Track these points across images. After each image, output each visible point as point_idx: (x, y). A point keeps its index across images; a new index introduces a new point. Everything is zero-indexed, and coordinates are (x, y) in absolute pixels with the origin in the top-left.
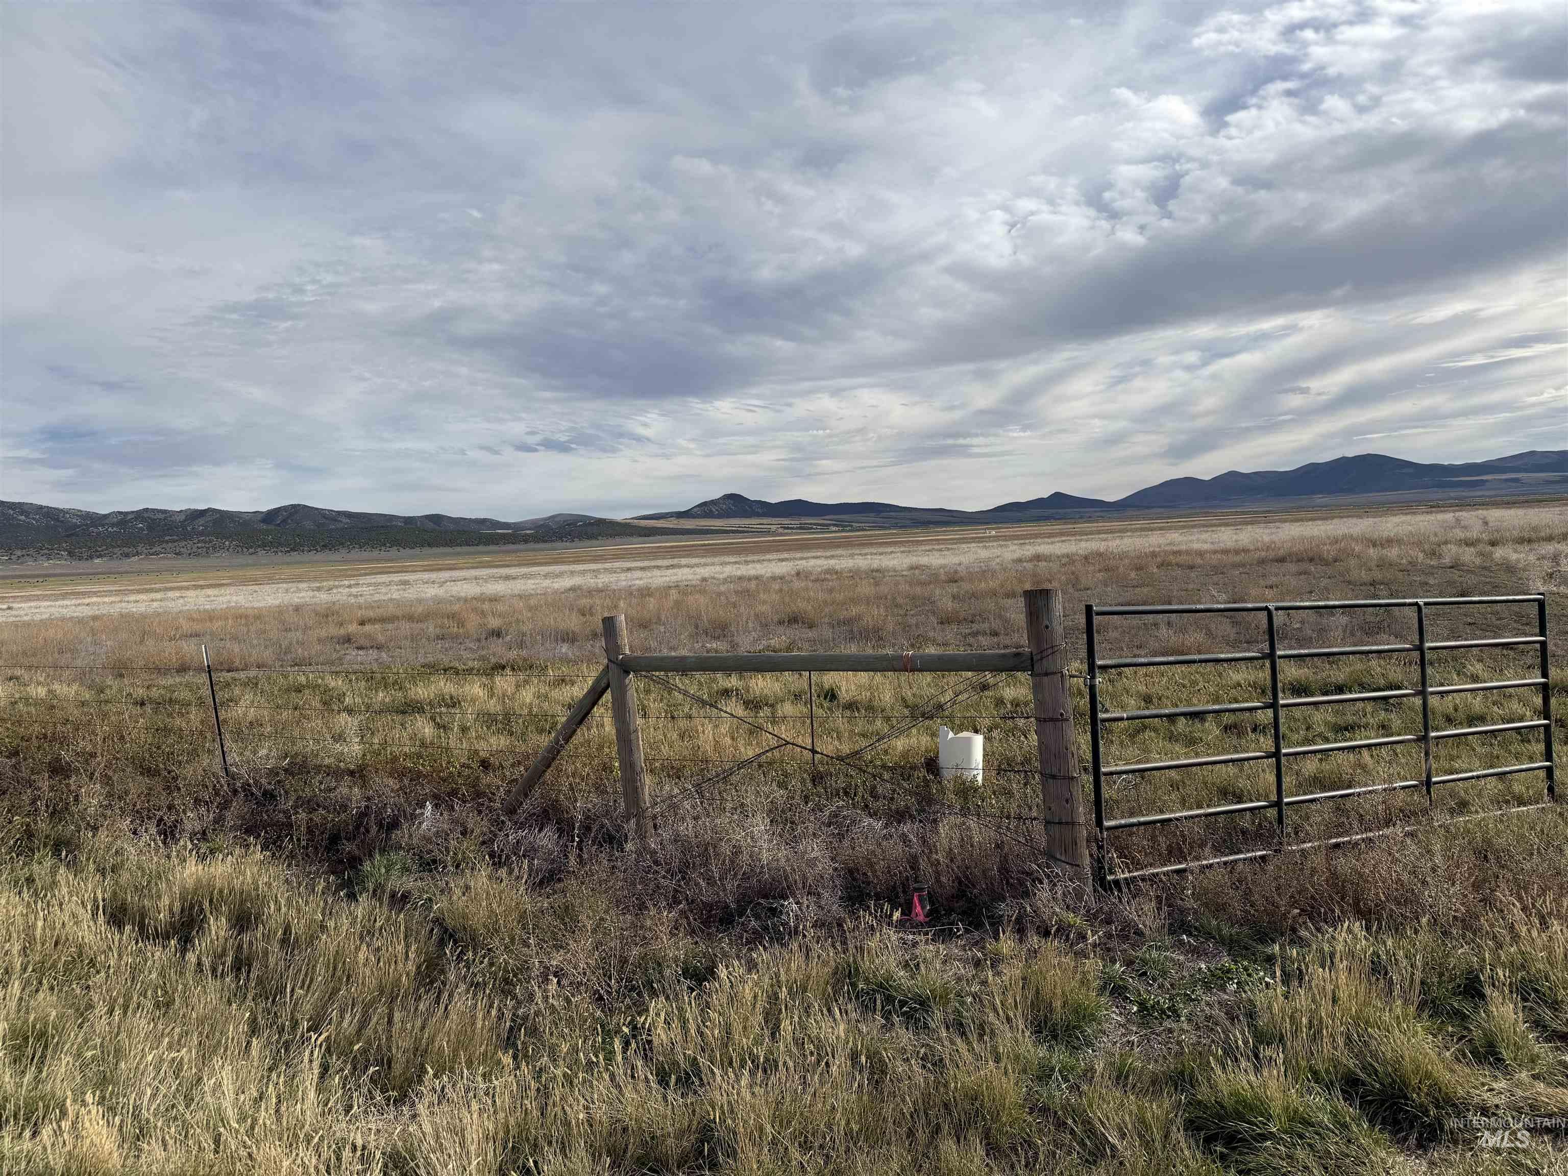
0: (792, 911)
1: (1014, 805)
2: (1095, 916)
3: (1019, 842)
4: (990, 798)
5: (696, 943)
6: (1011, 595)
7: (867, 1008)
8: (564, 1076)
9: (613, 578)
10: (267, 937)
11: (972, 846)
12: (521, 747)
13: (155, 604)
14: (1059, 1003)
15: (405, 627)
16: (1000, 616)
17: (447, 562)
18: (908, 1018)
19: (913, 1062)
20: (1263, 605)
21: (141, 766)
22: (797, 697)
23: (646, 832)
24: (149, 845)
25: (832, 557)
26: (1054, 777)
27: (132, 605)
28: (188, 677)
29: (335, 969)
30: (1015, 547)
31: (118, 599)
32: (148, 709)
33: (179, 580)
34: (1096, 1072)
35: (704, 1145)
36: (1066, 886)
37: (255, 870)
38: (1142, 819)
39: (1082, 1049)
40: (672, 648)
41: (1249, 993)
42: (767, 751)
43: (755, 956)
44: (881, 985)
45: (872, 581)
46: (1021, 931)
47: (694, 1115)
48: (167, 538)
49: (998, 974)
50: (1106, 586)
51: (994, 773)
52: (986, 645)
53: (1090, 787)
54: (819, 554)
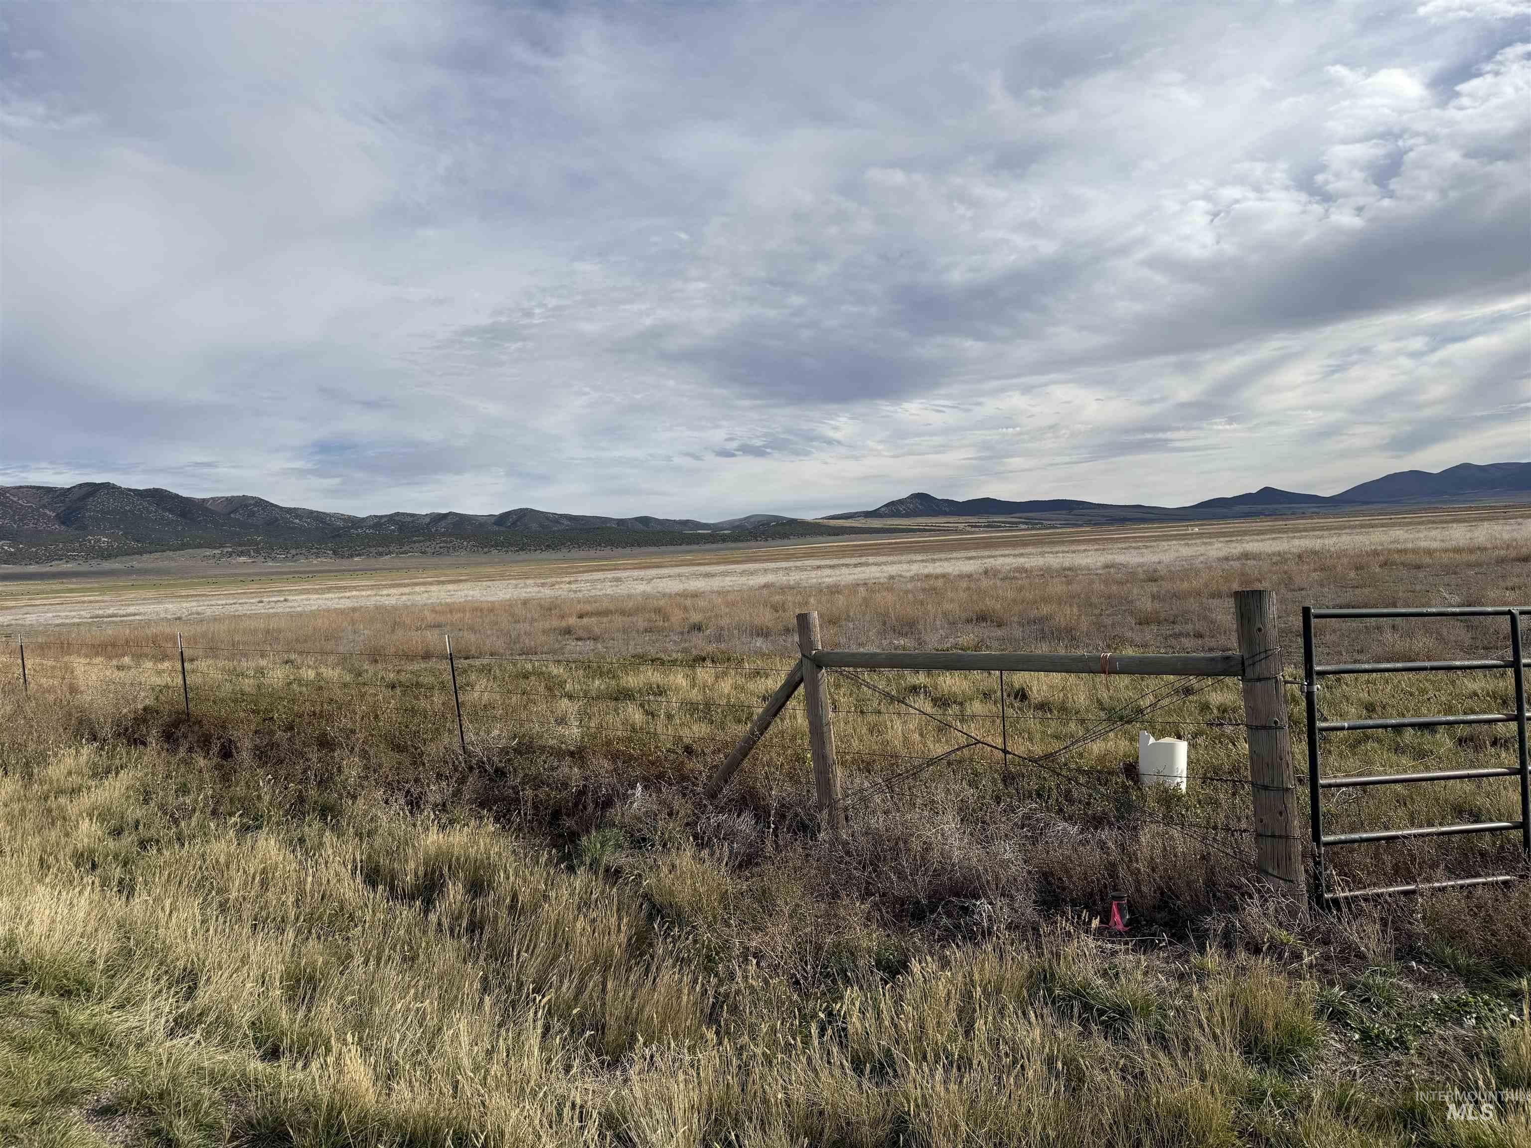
0: (984, 911)
1: (1222, 815)
2: (1311, 935)
3: (1227, 854)
4: (1195, 806)
5: (888, 935)
6: (1216, 595)
7: (1064, 1014)
8: (763, 1054)
9: (803, 575)
10: (497, 903)
11: (1175, 856)
12: (720, 736)
13: (404, 598)
14: (1271, 1024)
15: (619, 620)
16: (1205, 618)
17: (654, 560)
18: (1106, 1027)
19: (1112, 1072)
20: (1506, 609)
21: (392, 742)
22: (986, 696)
23: (838, 823)
24: (399, 814)
25: (1022, 555)
26: (1266, 788)
27: (385, 598)
28: (432, 663)
29: (556, 936)
30: (1220, 545)
31: (373, 592)
32: (398, 691)
33: (424, 576)
34: (1313, 1100)
35: (898, 1136)
36: (1278, 903)
37: (488, 841)
38: (1365, 835)
39: (1296, 1075)
40: (860, 645)
41: (1491, 1030)
42: (958, 749)
43: (948, 953)
44: (1078, 993)
45: (1064, 579)
46: (1228, 946)
47: (888, 1105)
48: (415, 539)
49: (1203, 989)
50: (1322, 585)
51: (1199, 781)
52: (1191, 649)
53: (1306, 799)
54: (1007, 552)
